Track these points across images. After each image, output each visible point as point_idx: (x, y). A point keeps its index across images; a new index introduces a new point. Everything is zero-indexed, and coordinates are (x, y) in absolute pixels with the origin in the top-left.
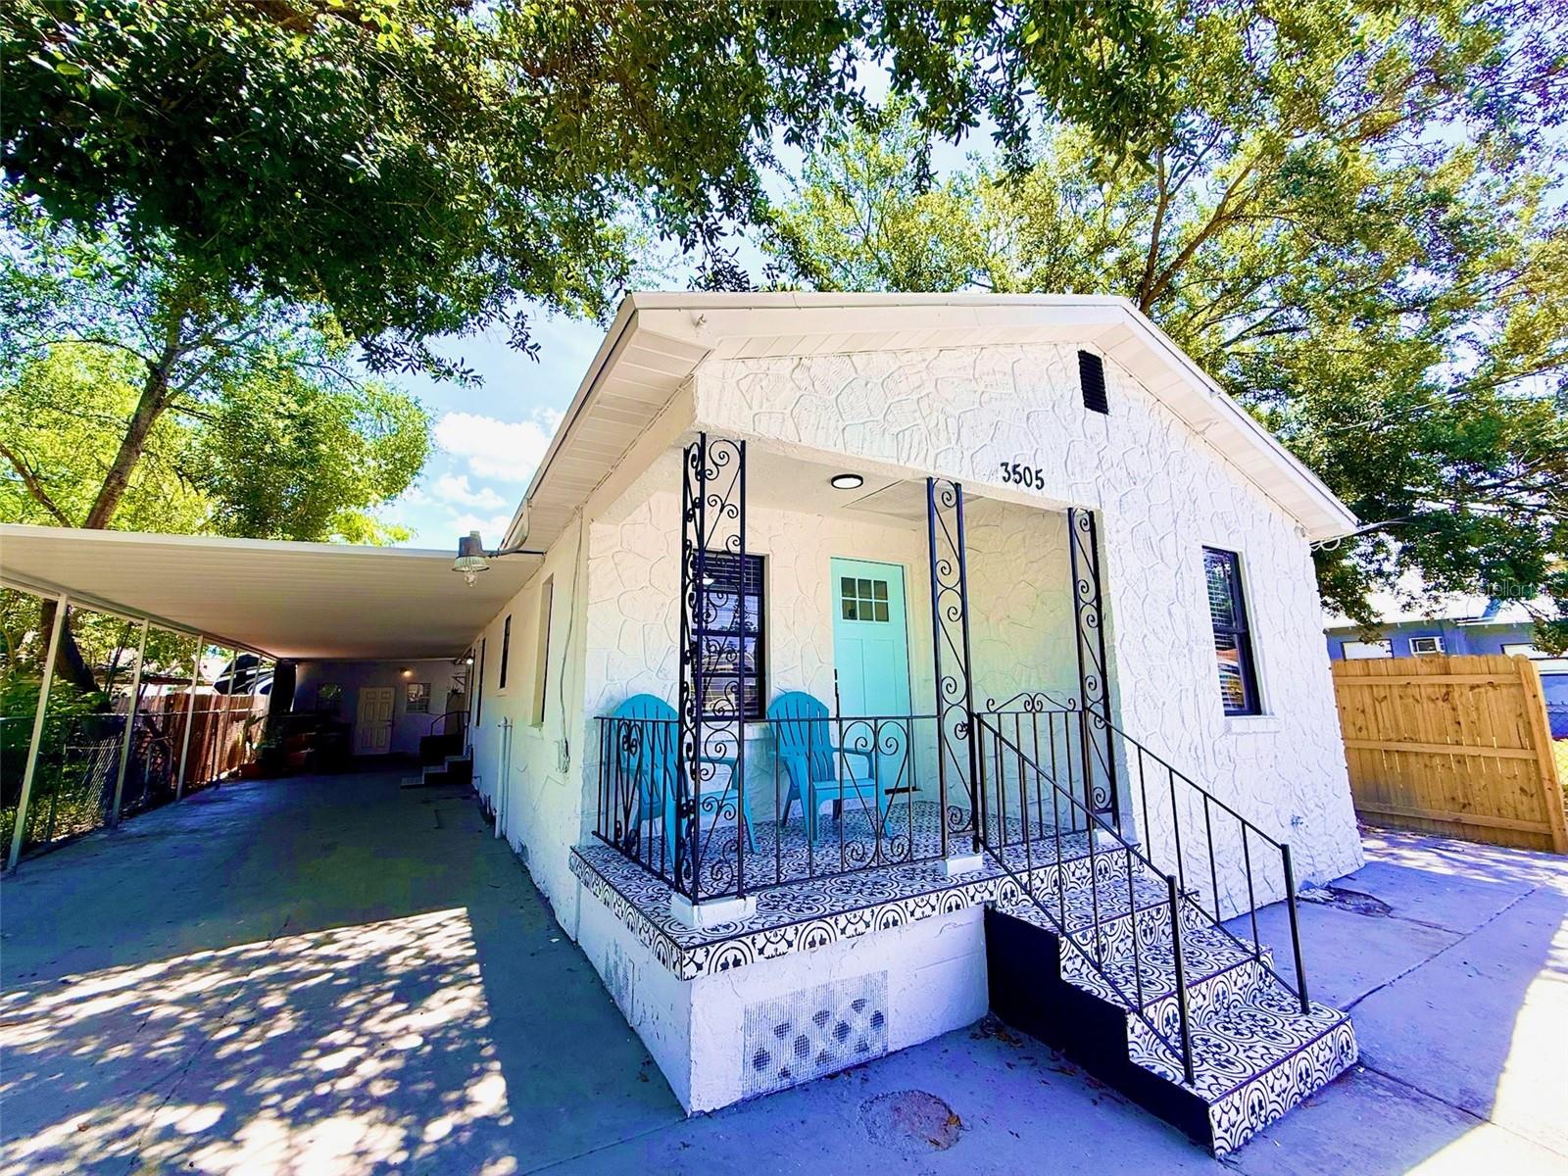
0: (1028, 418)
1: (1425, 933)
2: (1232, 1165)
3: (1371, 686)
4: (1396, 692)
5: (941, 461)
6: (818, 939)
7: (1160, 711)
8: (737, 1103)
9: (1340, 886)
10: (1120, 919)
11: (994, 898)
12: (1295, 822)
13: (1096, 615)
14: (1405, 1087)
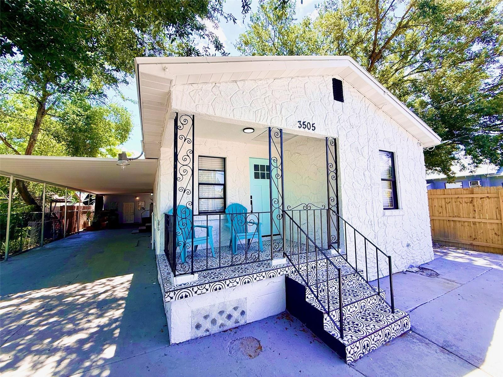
0: (310, 105)
1: (448, 283)
2: (353, 366)
3: (445, 198)
4: (454, 200)
5: (273, 120)
6: (218, 288)
7: (358, 209)
8: (188, 341)
9: (423, 266)
10: (331, 281)
11: (288, 273)
12: (408, 245)
13: (335, 175)
14: (424, 339)
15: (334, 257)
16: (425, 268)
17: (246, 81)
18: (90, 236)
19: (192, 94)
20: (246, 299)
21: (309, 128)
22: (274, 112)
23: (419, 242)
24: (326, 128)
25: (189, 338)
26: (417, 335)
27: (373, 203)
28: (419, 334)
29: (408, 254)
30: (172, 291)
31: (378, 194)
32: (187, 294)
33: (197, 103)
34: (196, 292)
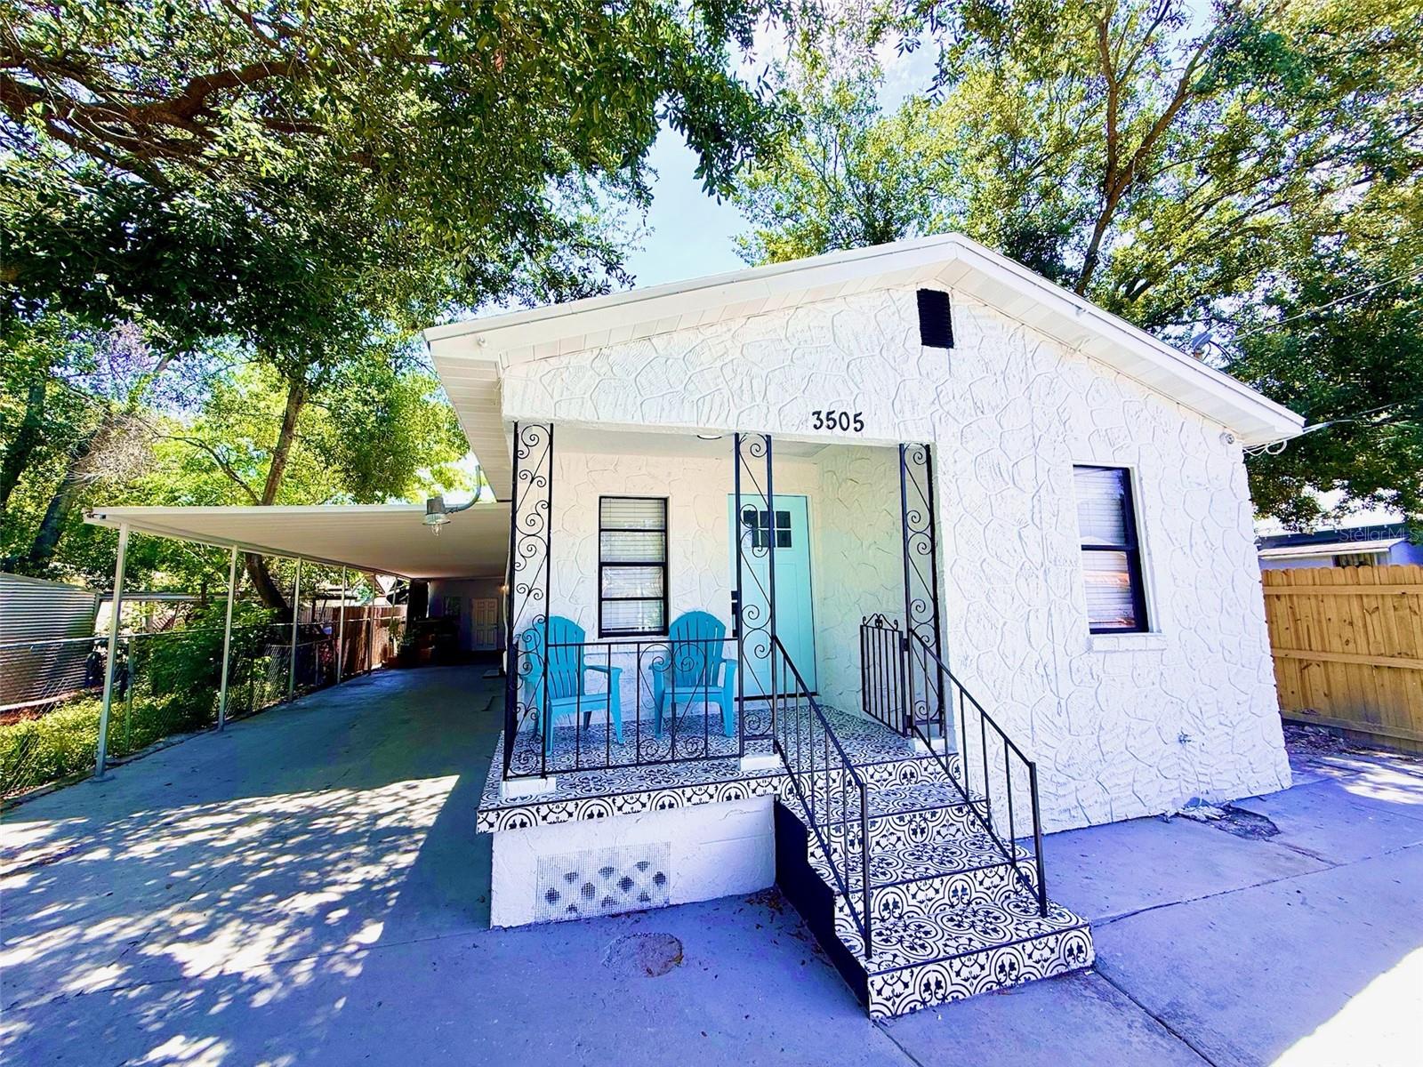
0: (848, 367)
1: (1290, 859)
2: (882, 1026)
5: (746, 418)
6: (596, 813)
7: (999, 631)
8: (530, 925)
9: (1242, 806)
10: (884, 818)
11: (778, 792)
12: (1183, 740)
13: (928, 542)
14: (1118, 993)
15: (917, 759)
16: (1243, 811)
17: (675, 335)
18: (395, 681)
19: (546, 380)
20: (668, 845)
21: (845, 426)
22: (746, 397)
23: (1229, 731)
24: (897, 421)
25: (531, 920)
26: (1103, 981)
27: (1050, 615)
28: (1109, 980)
29: (1187, 766)
30: (493, 810)
31: (1068, 590)
32: (526, 820)
33: (556, 398)
34: (544, 818)
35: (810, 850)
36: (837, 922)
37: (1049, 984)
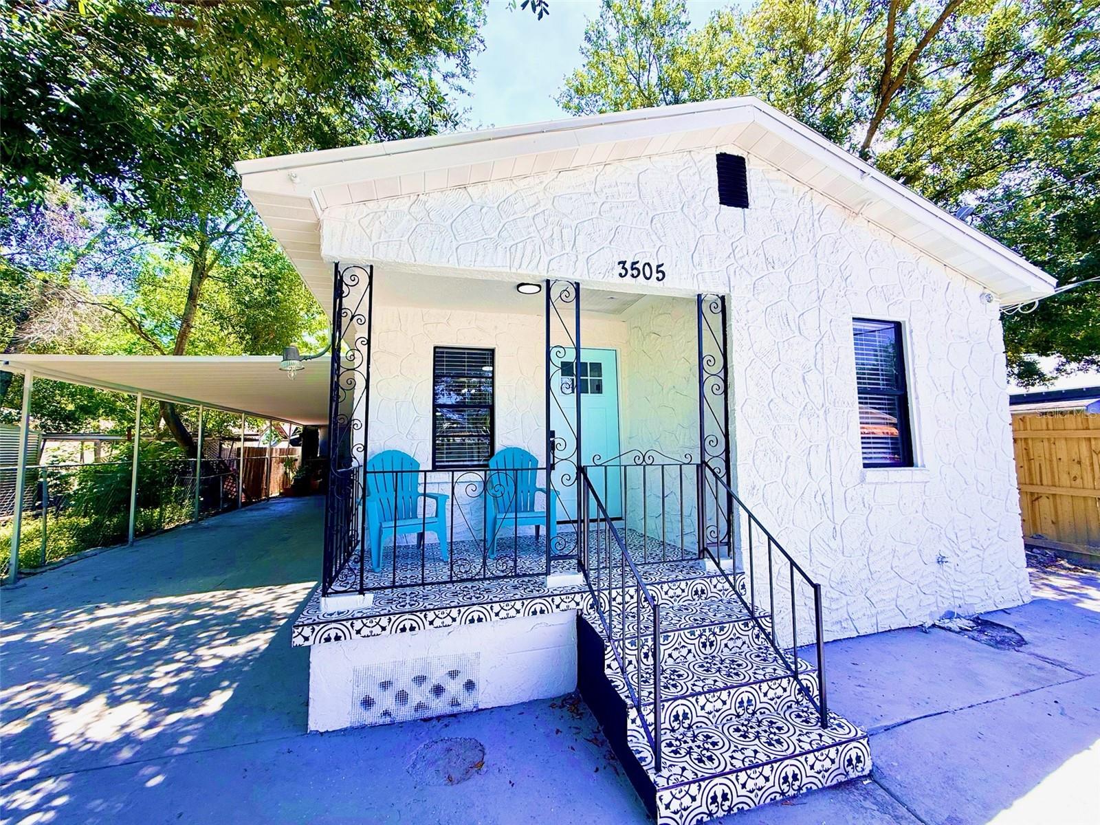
0: (652, 222)
5: (554, 265)
6: (408, 627)
8: (346, 729)
9: (989, 618)
10: (677, 633)
11: (580, 607)
12: (941, 561)
13: (722, 384)
14: (896, 804)
15: (708, 577)
16: (992, 623)
17: (489, 185)
19: (365, 222)
20: (478, 655)
21: (648, 275)
22: (557, 244)
23: (981, 553)
24: (695, 272)
25: (348, 725)
26: (881, 791)
27: (829, 450)
28: (887, 791)
29: (943, 584)
30: (308, 625)
31: (845, 429)
32: (340, 634)
33: (375, 240)
34: (358, 632)
35: (607, 662)
36: (629, 733)
37: (831, 794)
